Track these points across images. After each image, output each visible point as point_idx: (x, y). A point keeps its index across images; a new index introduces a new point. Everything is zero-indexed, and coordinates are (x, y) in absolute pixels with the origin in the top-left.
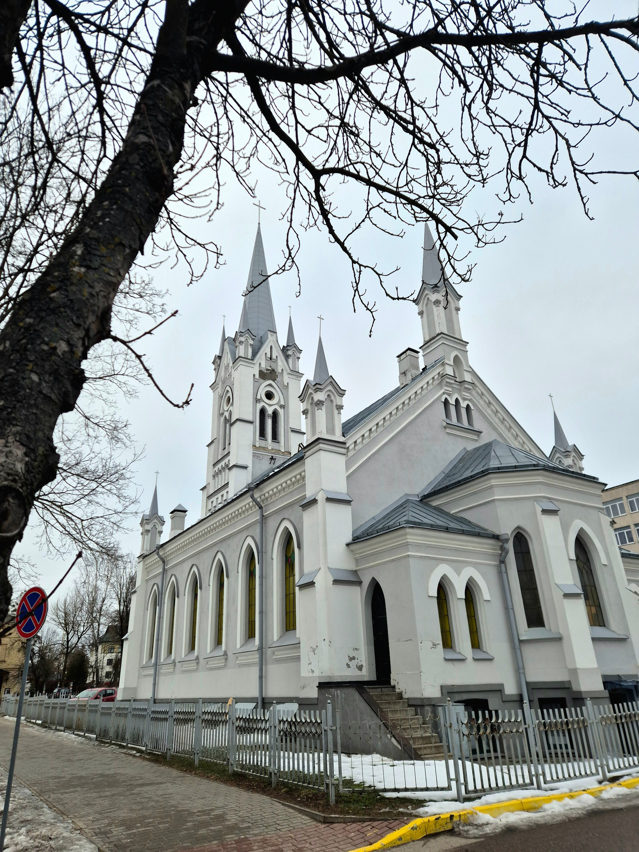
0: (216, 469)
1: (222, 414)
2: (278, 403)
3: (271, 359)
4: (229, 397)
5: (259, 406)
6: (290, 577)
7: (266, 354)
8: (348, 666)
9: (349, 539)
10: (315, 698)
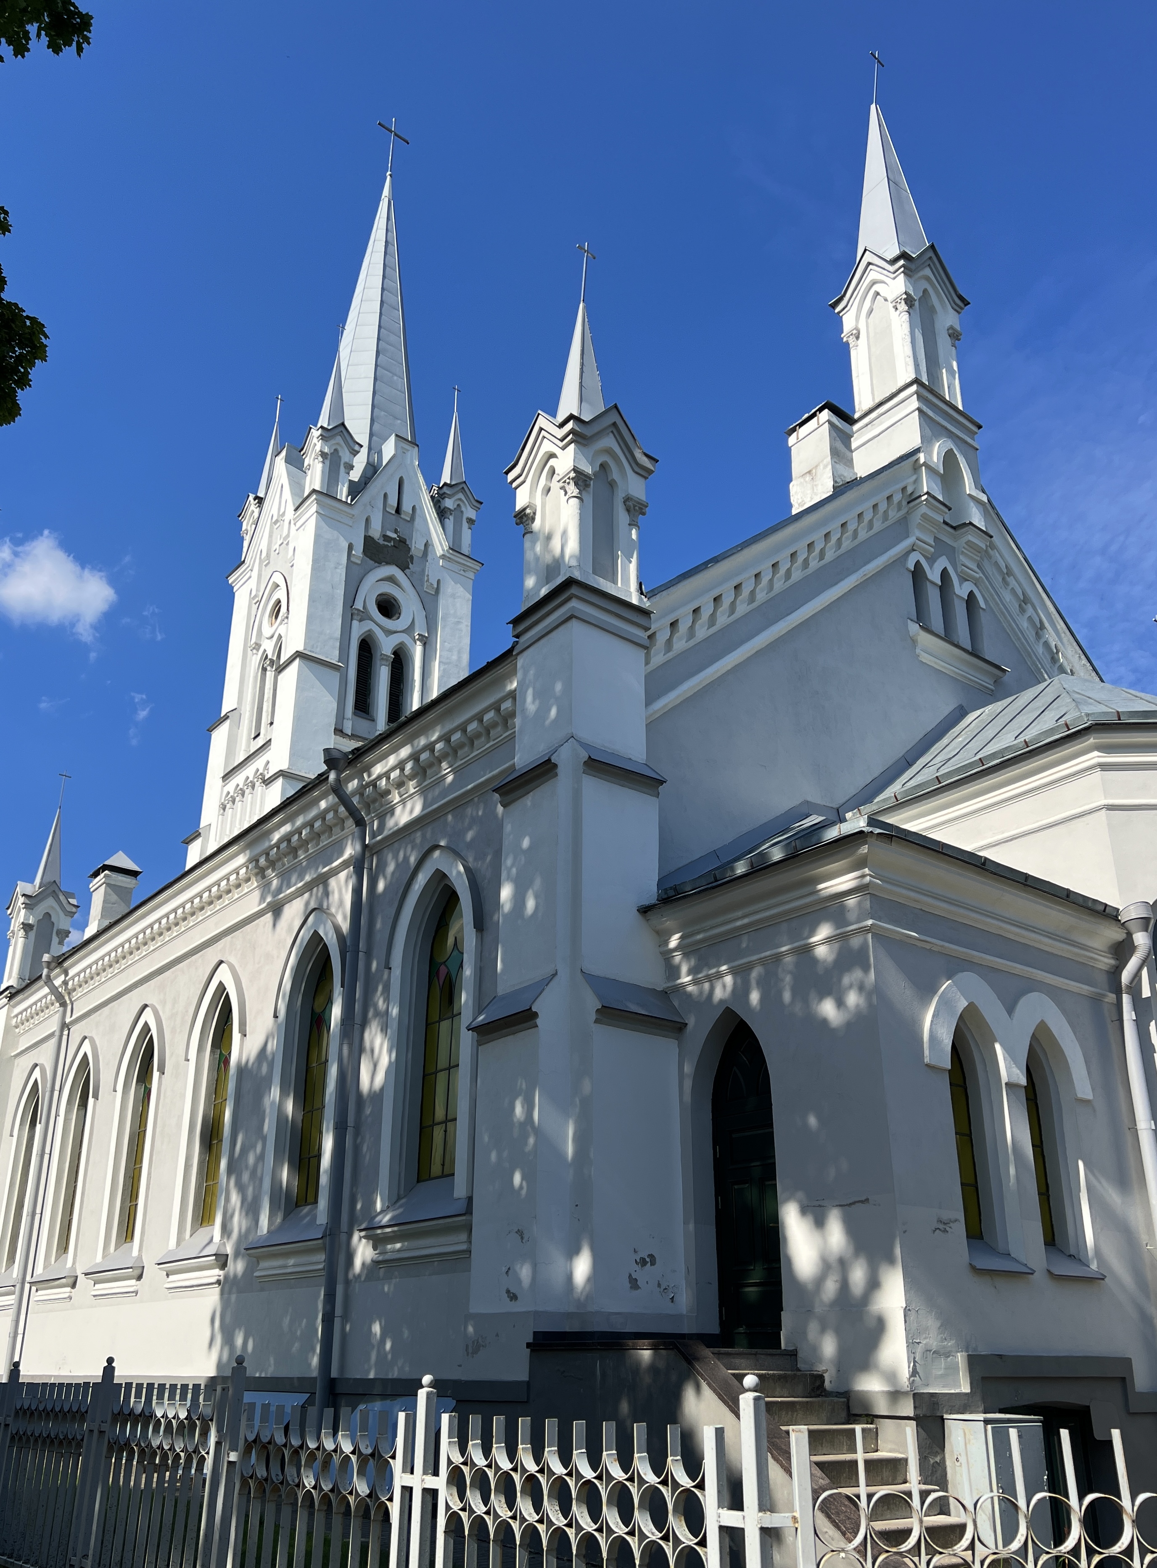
0: (231, 787)
1: (257, 646)
2: (409, 630)
3: (398, 511)
4: (279, 602)
5: (358, 630)
6: (441, 1020)
7: (385, 495)
8: (634, 1283)
9: (650, 892)
10: (522, 1382)
